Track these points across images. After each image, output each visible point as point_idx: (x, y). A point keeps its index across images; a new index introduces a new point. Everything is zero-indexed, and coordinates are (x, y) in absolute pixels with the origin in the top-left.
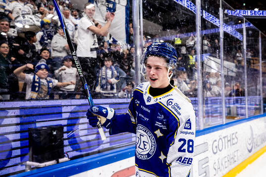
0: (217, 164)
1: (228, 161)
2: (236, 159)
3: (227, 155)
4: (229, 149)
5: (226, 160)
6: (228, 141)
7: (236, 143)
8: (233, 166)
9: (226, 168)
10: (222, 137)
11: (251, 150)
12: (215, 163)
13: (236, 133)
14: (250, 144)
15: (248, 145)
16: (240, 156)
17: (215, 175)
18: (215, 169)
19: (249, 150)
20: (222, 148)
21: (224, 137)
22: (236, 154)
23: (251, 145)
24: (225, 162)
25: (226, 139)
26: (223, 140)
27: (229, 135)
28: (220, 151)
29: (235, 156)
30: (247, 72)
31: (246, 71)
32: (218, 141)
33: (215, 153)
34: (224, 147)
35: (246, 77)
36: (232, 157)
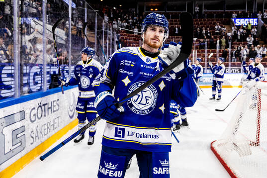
0: (35, 132)
1: (48, 128)
2: (56, 125)
3: (46, 123)
4: (49, 116)
5: (46, 127)
6: (49, 108)
7: (57, 110)
8: (53, 132)
9: (45, 135)
10: (42, 105)
11: (73, 116)
12: (33, 131)
13: (58, 100)
14: (71, 111)
15: (70, 112)
16: (61, 122)
17: (31, 144)
18: (33, 138)
19: (70, 116)
20: (42, 116)
21: (44, 105)
22: (56, 121)
23: (73, 111)
24: (44, 130)
25: (46, 106)
26: (43, 107)
27: (49, 103)
28: (39, 119)
29: (55, 123)
30: (72, 41)
31: (70, 39)
32: (36, 109)
33: (32, 122)
34: (43, 114)
35: (70, 45)
36: (52, 124)
